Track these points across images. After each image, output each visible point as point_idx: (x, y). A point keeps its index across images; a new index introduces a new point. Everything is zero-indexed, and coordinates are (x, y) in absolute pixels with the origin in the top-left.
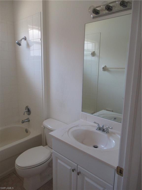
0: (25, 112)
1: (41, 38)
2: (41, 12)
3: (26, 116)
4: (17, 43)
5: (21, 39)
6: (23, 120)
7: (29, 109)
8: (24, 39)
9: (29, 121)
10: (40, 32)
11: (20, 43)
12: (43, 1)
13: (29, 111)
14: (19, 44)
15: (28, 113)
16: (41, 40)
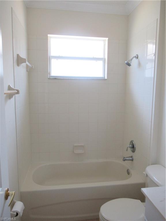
0: (129, 148)
1: (155, 53)
2: (157, 19)
3: (129, 153)
4: (126, 63)
5: (132, 58)
6: (125, 157)
7: (133, 145)
8: (136, 57)
9: (132, 160)
10: (154, 46)
11: (130, 63)
12: (161, 1)
13: (133, 147)
14: (129, 65)
15: (132, 149)
16: (155, 55)
